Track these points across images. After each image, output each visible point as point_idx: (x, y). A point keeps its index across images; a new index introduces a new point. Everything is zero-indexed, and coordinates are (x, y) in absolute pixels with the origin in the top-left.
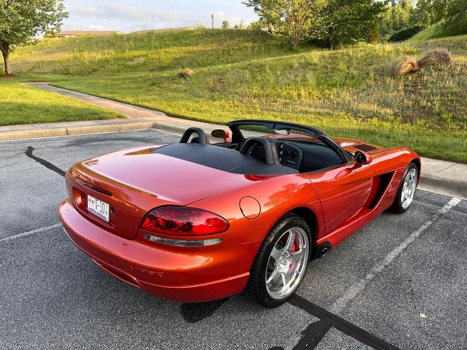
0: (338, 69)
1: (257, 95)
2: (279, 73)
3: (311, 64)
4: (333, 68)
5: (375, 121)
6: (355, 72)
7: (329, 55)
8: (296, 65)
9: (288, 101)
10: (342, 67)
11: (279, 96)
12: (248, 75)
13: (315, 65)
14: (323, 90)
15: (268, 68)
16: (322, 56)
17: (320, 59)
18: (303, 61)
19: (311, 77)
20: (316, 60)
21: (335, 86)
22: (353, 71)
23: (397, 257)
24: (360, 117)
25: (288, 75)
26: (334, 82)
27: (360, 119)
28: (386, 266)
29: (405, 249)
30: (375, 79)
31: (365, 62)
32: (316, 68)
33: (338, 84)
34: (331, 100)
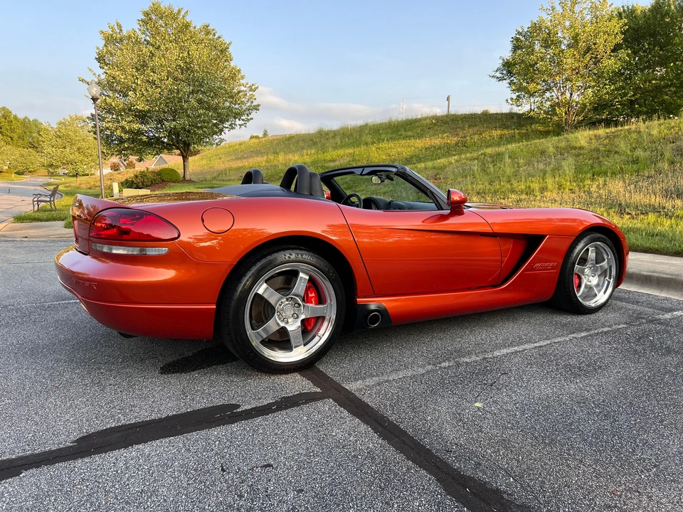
0: (616, 152)
1: (481, 191)
2: (521, 161)
3: (575, 148)
4: (609, 151)
5: (652, 217)
6: (642, 153)
7: (607, 133)
8: (551, 149)
9: (524, 196)
10: (624, 149)
11: (513, 191)
12: (476, 167)
13: (581, 148)
14: (582, 180)
15: (507, 156)
16: (596, 136)
17: (591, 139)
18: (563, 144)
19: (568, 165)
20: (583, 143)
21: (605, 174)
22: (639, 153)
23: (516, 352)
24: (628, 214)
25: (536, 164)
26: (604, 168)
27: (628, 217)
28: (485, 359)
29: (540, 347)
30: (672, 163)
31: (664, 139)
32: (582, 152)
33: (609, 171)
34: (589, 193)
